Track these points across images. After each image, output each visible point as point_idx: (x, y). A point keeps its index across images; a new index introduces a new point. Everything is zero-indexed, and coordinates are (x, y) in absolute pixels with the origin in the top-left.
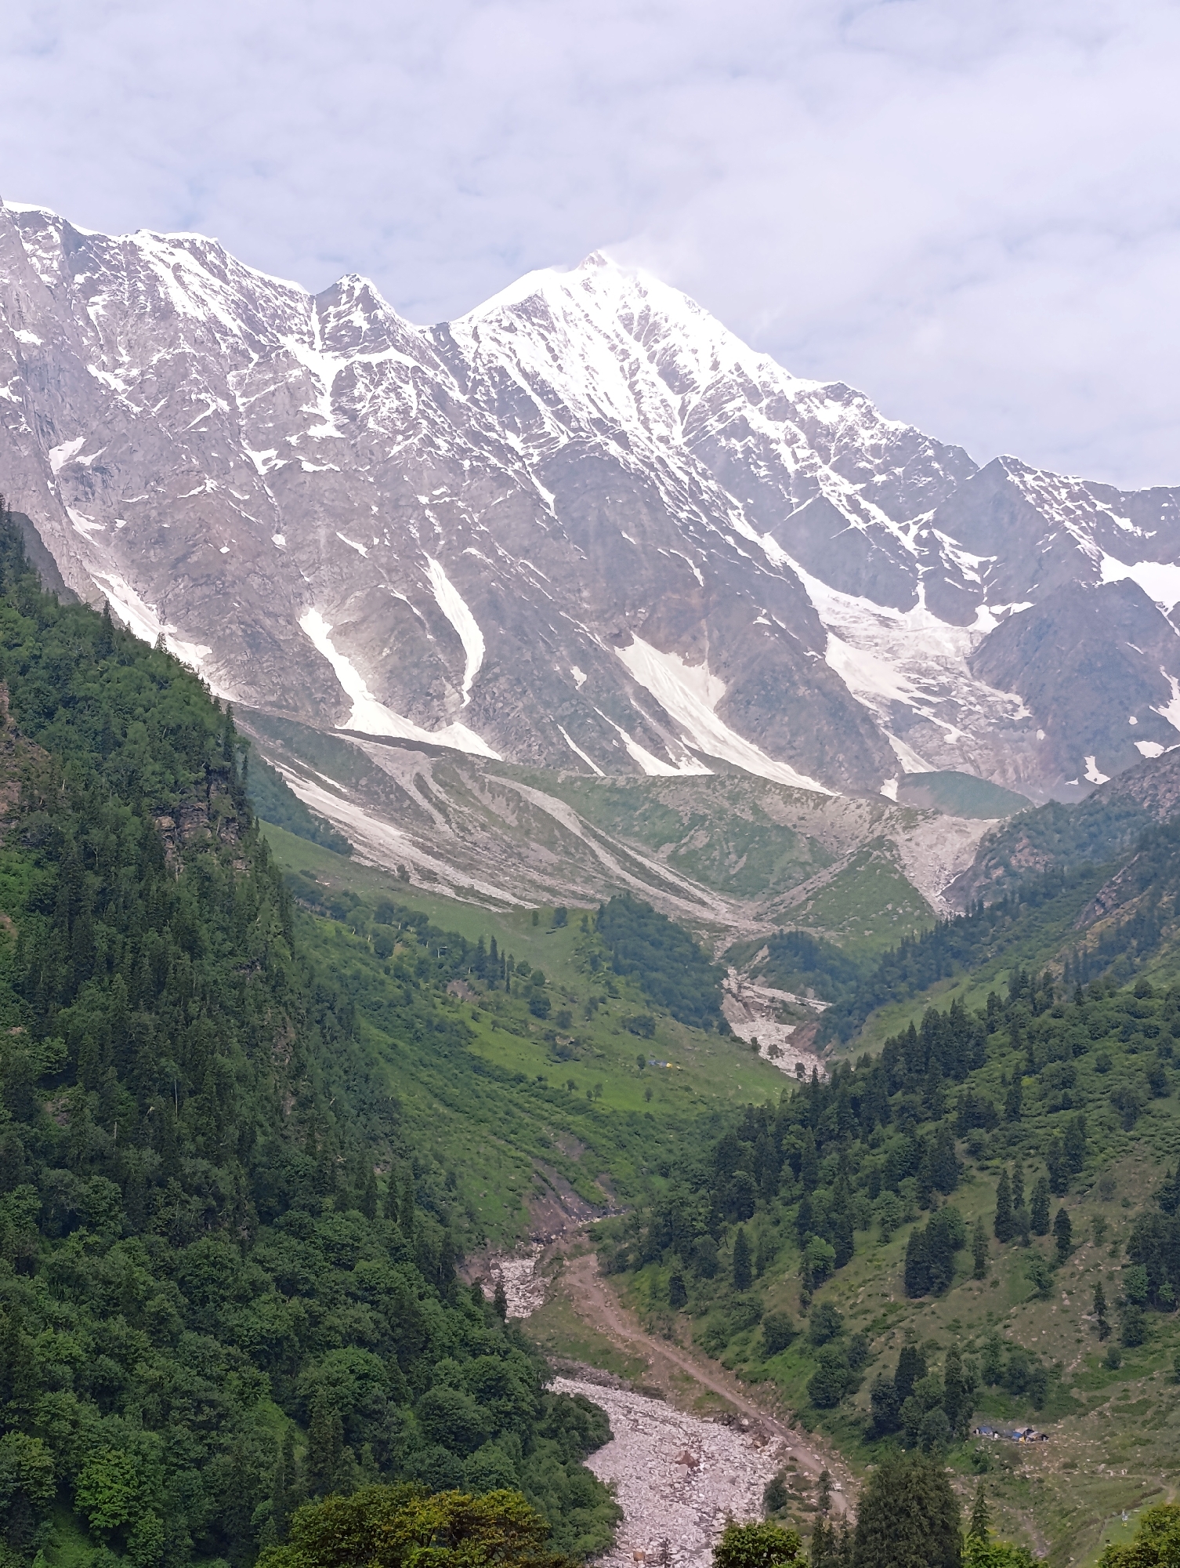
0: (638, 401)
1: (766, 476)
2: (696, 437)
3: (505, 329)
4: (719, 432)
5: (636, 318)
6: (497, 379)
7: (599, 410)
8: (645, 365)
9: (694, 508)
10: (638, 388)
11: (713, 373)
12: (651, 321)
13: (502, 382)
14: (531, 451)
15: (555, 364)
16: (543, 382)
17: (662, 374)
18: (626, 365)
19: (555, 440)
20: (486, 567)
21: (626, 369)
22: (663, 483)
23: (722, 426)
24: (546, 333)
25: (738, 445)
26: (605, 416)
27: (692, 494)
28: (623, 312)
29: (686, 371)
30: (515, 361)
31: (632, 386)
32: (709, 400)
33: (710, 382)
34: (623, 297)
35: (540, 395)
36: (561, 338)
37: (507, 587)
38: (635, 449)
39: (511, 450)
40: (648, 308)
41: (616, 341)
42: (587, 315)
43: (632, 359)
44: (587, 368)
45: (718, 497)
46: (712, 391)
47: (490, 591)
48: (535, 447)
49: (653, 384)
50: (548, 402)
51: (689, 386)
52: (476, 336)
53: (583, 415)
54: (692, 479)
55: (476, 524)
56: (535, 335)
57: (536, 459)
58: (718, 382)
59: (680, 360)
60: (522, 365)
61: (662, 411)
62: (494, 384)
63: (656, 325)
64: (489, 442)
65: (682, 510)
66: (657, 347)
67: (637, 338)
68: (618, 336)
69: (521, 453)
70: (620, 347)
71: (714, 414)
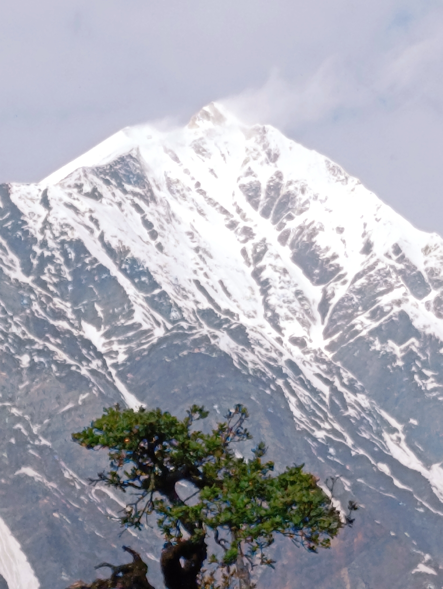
0: (265, 292)
1: (434, 390)
2: (342, 339)
3: (87, 195)
4: (372, 333)
5: (264, 187)
6: (72, 256)
7: (211, 300)
8: (275, 246)
9: (337, 426)
10: (264, 275)
11: (364, 257)
12: (283, 191)
13: (78, 259)
14: (115, 347)
15: (153, 243)
16: (134, 261)
17: (297, 259)
18: (249, 246)
19: (147, 333)
20: (47, 492)
21: (250, 253)
22: (293, 393)
23: (375, 325)
24: (142, 204)
25: (398, 350)
26: (218, 308)
27: (334, 408)
28: (246, 181)
29: (329, 255)
30: (97, 233)
31: (256, 274)
32: (360, 292)
33: (359, 269)
34: (246, 162)
35: (131, 277)
36: (162, 210)
37: (74, 519)
38: (257, 348)
39: (88, 344)
40: (279, 175)
41: (237, 217)
42: (198, 184)
43: (257, 239)
44: (197, 250)
45: (370, 415)
46: (363, 281)
47: (51, 524)
48: (120, 342)
49: (285, 272)
50: (140, 286)
51: (333, 274)
52: (45, 202)
53: (188, 305)
54: (334, 390)
55: (34, 437)
56: (127, 206)
57: (122, 358)
58: (371, 268)
59: (320, 240)
60: (107, 238)
61: (296, 305)
62: (68, 262)
63: (289, 198)
64: (56, 332)
65: (319, 428)
66: (292, 225)
67: (265, 213)
68: (239, 211)
69: (102, 349)
70: (242, 224)
71: (365, 309)
